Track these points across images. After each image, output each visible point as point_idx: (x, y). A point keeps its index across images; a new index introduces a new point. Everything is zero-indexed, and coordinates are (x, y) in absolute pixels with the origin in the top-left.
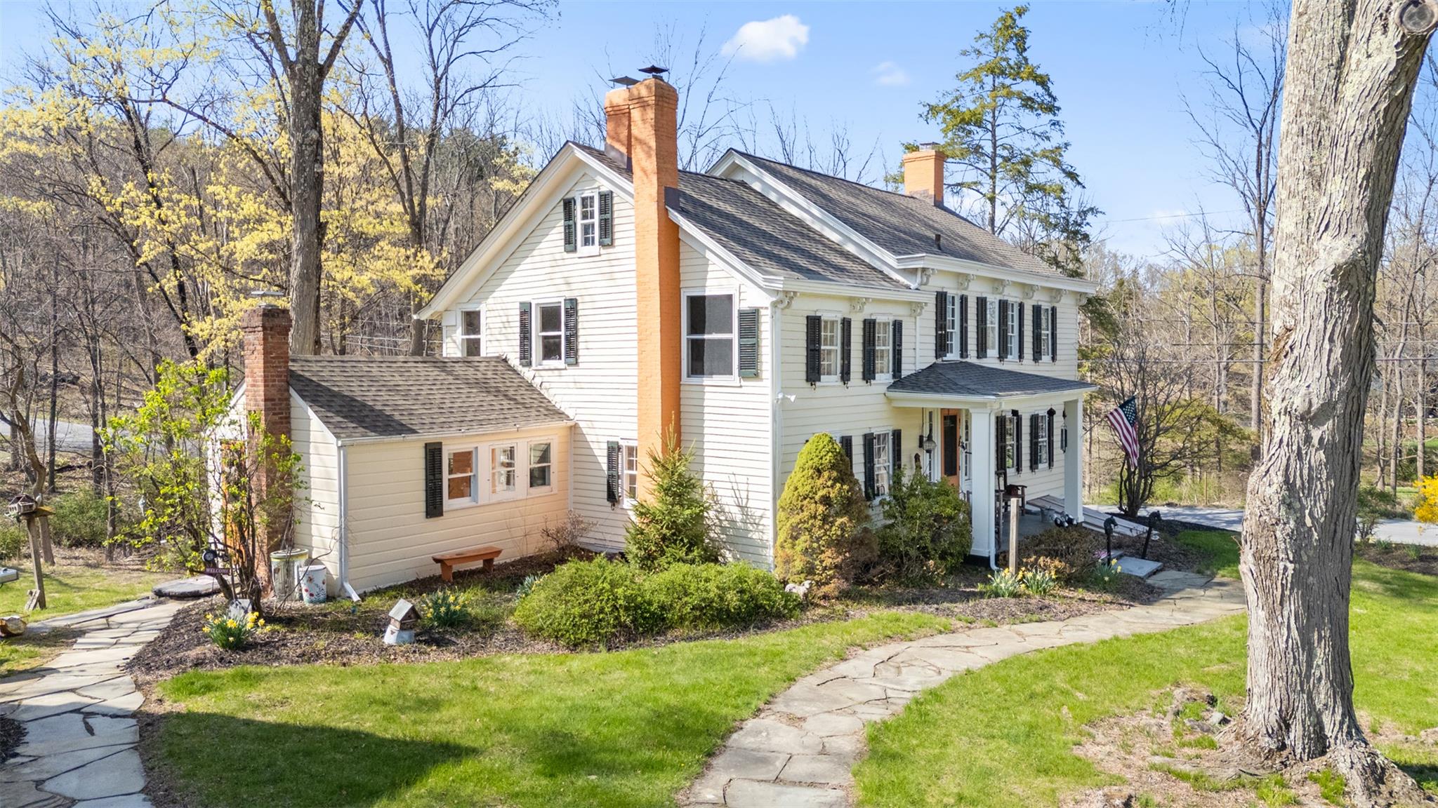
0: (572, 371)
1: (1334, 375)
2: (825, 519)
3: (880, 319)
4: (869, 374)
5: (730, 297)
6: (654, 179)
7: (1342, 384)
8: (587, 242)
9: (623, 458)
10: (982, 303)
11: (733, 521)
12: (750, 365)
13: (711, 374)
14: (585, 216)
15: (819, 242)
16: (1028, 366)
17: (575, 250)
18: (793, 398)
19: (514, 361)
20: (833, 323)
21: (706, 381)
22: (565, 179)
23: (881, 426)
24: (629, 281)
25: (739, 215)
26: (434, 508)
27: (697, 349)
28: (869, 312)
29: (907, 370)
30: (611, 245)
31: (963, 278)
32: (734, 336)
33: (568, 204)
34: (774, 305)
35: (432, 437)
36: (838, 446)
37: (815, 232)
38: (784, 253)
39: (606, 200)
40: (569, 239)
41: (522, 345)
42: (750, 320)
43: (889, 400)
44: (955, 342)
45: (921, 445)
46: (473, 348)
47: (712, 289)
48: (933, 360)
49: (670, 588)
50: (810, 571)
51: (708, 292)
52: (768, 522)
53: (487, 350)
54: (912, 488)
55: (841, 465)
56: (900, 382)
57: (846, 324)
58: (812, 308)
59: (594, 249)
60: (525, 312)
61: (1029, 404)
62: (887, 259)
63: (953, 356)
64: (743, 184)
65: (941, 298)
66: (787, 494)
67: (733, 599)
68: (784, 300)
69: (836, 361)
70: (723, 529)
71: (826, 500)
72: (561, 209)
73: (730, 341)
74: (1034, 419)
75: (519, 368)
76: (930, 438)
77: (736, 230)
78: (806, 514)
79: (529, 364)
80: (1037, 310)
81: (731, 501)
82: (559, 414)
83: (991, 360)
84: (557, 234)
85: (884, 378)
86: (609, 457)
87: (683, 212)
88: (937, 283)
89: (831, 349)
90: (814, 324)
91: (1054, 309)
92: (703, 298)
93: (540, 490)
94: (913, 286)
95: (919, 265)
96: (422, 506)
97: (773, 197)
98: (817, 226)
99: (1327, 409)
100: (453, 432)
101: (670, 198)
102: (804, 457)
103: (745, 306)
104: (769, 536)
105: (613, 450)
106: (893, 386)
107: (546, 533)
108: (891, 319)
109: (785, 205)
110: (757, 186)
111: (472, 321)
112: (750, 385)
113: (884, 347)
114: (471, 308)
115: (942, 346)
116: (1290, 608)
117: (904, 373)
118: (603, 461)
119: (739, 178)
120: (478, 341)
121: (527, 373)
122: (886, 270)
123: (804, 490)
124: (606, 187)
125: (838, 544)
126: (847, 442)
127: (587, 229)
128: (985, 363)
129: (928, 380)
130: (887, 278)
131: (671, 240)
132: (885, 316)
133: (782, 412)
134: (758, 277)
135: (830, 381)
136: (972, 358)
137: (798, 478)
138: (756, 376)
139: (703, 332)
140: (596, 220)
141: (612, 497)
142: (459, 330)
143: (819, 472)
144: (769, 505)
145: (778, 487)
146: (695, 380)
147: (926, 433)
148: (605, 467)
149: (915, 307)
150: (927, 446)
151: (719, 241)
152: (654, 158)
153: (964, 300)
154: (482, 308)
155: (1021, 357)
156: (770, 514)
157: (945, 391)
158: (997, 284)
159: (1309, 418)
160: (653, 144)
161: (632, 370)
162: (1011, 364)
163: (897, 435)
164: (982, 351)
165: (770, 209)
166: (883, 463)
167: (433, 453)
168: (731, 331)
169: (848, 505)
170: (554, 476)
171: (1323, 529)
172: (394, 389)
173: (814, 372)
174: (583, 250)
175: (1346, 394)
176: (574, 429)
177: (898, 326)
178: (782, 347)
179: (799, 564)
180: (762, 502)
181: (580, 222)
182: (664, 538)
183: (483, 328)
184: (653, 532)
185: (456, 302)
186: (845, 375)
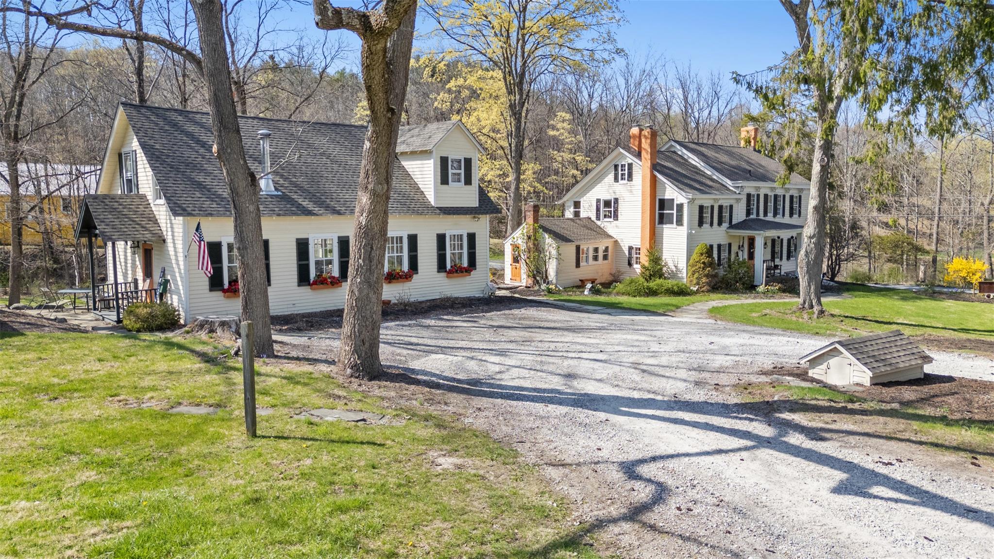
0: (615, 222)
1: (815, 228)
2: (703, 269)
3: (724, 205)
4: (720, 223)
5: (673, 200)
6: (649, 162)
7: (817, 230)
8: (622, 179)
9: (634, 251)
10: (766, 196)
11: (672, 271)
12: (680, 222)
13: (666, 224)
14: (622, 170)
15: (703, 176)
16: (787, 220)
17: (618, 182)
18: (694, 232)
19: (594, 218)
20: (708, 207)
21: (664, 226)
22: (616, 157)
23: (724, 241)
24: (639, 193)
25: (675, 168)
26: (578, 265)
27: (661, 216)
28: (720, 203)
29: (734, 222)
30: (632, 180)
31: (758, 188)
32: (675, 212)
33: (616, 166)
34: (688, 202)
35: (578, 243)
36: (708, 247)
37: (702, 171)
38: (692, 183)
39: (630, 166)
40: (616, 179)
41: (597, 214)
42: (680, 207)
43: (727, 232)
44: (755, 211)
45: (739, 248)
46: (577, 214)
47: (667, 196)
48: (745, 218)
49: (658, 285)
50: (698, 284)
51: (666, 197)
52: (685, 271)
53: (583, 215)
54: (734, 262)
55: (709, 251)
56: (732, 226)
57: (712, 207)
58: (700, 202)
59: (626, 182)
60: (598, 201)
61: (785, 235)
62: (729, 183)
63: (753, 216)
64: (675, 152)
65: (749, 196)
66: (691, 261)
67: (676, 288)
68: (691, 201)
69: (709, 220)
70: (669, 274)
71: (704, 263)
72: (613, 167)
73: (673, 214)
74: (789, 241)
75: (596, 221)
76: (743, 246)
77: (675, 175)
78: (697, 267)
79: (599, 220)
80: (792, 197)
81: (672, 265)
82: (610, 237)
83: (770, 217)
84: (611, 176)
85: (725, 225)
86: (629, 251)
87: (658, 171)
88: (747, 191)
89: (707, 215)
90: (701, 208)
91: (800, 197)
92: (664, 199)
93: (606, 262)
94: (738, 192)
95: (740, 185)
96: (575, 264)
97: (686, 157)
98: (702, 169)
99: (814, 235)
100: (583, 242)
101: (655, 167)
102: (697, 250)
103: (679, 202)
104: (685, 275)
105: (630, 248)
106: (728, 228)
107: (611, 274)
108: (729, 204)
109: (690, 160)
110: (680, 153)
111: (577, 205)
112: (680, 228)
113: (726, 215)
114: (577, 200)
115: (748, 213)
116: (806, 278)
117: (733, 223)
118: (627, 253)
119: (673, 149)
120: (579, 212)
121: (599, 223)
122: (728, 186)
123: (696, 260)
124: (630, 161)
125: (707, 276)
126: (711, 246)
127: (622, 175)
128: (767, 219)
129: (742, 225)
130: (728, 189)
131: (654, 181)
132: (726, 204)
133: (690, 237)
134: (684, 194)
135: (706, 226)
136: (761, 217)
137: (695, 256)
138: (682, 225)
139: (663, 210)
140: (626, 172)
141: (630, 264)
142: (572, 207)
143: (702, 254)
144: (685, 266)
145: (688, 259)
146: (660, 226)
147: (741, 244)
148: (627, 254)
149: (738, 200)
150: (742, 249)
151: (671, 182)
152: (649, 155)
153: (758, 196)
154: (582, 200)
155: (783, 215)
156: (685, 268)
157: (747, 229)
158: (773, 189)
159: (811, 238)
160: (649, 150)
161: (639, 224)
162: (779, 219)
163: (730, 245)
164: (765, 214)
165: (685, 163)
166: (724, 255)
167: (578, 248)
168: (673, 210)
169: (711, 264)
170: (609, 258)
171: (814, 261)
172: (563, 228)
173: (701, 223)
174: (621, 182)
175: (818, 232)
176: (616, 242)
177: (731, 207)
178: (690, 215)
179: (695, 282)
180: (683, 265)
181: (620, 172)
182: (651, 275)
183: (581, 207)
184: (647, 273)
185: (571, 198)
186: (712, 224)
